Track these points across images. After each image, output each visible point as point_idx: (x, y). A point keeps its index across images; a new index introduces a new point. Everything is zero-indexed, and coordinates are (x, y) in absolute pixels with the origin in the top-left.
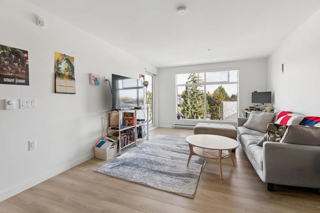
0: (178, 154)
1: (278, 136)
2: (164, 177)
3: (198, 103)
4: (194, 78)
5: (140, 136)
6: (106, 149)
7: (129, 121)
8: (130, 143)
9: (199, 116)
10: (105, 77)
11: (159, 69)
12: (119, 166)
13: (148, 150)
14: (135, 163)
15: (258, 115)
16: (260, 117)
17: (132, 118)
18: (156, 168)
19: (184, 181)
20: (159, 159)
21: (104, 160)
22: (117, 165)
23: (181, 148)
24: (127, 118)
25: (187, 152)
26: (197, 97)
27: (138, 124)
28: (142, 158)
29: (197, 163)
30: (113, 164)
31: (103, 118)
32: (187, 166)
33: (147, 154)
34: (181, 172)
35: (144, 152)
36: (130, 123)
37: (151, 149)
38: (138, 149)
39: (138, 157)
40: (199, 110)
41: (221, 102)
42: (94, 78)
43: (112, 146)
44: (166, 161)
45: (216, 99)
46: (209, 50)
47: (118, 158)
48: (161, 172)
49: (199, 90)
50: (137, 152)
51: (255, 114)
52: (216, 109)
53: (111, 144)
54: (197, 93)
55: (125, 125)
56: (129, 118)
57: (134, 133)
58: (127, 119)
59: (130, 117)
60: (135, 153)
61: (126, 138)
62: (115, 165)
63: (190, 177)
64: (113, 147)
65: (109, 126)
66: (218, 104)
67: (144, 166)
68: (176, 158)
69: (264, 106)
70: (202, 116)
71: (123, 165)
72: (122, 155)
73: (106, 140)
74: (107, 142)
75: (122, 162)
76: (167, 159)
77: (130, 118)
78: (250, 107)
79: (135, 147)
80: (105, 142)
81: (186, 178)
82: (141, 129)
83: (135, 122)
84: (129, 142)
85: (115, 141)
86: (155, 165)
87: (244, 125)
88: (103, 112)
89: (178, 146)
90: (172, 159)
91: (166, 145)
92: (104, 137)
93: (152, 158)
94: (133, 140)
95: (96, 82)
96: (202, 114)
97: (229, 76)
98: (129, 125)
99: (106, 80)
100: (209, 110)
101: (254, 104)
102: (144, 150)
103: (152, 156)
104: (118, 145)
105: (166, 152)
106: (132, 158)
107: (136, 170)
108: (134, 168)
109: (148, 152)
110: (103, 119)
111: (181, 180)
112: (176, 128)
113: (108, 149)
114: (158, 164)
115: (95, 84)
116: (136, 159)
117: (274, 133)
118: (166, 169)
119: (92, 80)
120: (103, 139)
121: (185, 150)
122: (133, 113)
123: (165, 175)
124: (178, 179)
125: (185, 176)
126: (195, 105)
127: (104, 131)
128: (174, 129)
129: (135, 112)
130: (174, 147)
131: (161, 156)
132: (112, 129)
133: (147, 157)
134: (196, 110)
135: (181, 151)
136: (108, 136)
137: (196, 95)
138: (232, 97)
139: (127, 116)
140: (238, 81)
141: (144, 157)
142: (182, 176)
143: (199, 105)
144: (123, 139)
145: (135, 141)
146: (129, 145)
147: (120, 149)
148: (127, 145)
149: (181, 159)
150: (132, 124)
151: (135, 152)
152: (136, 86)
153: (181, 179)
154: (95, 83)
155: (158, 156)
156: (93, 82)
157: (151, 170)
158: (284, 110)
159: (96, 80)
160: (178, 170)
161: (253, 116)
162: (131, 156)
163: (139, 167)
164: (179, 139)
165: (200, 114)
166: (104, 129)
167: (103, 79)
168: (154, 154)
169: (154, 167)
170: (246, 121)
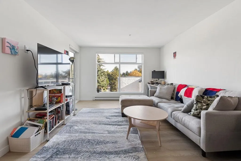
0: (111, 126)
1: (204, 104)
2: (113, 159)
3: (101, 78)
4: (98, 60)
5: (68, 113)
6: (29, 138)
7: (57, 99)
8: (59, 122)
9: (102, 88)
10: (26, 47)
11: (81, 47)
12: (51, 157)
13: (80, 128)
14: (72, 147)
15: (164, 87)
16: (165, 89)
17: (60, 95)
18: (99, 148)
19: (134, 158)
20: (97, 137)
21: (27, 153)
22: (49, 156)
23: (110, 120)
24: (54, 95)
25: (118, 123)
26: (100, 74)
27: (66, 101)
28: (77, 138)
29: (134, 133)
30: (42, 156)
31: (23, 97)
32: (127, 139)
33: (81, 132)
34: (126, 148)
35: (76, 131)
36: (58, 101)
37: (83, 125)
38: (68, 128)
39: (72, 138)
40: (102, 84)
41: (117, 77)
42: (9, 45)
43: (37, 132)
44: (105, 137)
45: (114, 76)
46: (130, 35)
47: (46, 145)
48: (106, 153)
49: (102, 69)
50: (69, 133)
51: (161, 87)
52: (114, 83)
53: (37, 129)
54: (101, 71)
55: (53, 104)
56: (56, 95)
57: (62, 111)
58: (54, 97)
59: (57, 93)
60: (68, 134)
61: (54, 118)
62: (45, 157)
63: (136, 151)
64: (39, 133)
65: (31, 106)
66: (115, 79)
67: (84, 149)
68: (113, 132)
69: (160, 81)
70: (104, 88)
71: (57, 154)
72: (51, 140)
73: (26, 125)
74: (30, 129)
75: (55, 151)
76: (105, 135)
77: (58, 95)
78: (151, 82)
79: (64, 126)
80: (27, 128)
81: (134, 154)
82: (69, 105)
83: (64, 99)
84: (57, 122)
85: (41, 125)
86: (96, 145)
87: (155, 95)
88: (23, 90)
89: (107, 118)
90: (109, 133)
91: (96, 118)
92: (23, 121)
93: (89, 136)
94: (61, 118)
95: (13, 51)
96: (104, 86)
97: (137, 58)
98: (57, 103)
99: (28, 51)
100: (109, 83)
101: (153, 79)
102: (76, 128)
103: (87, 134)
104: (46, 129)
105: (100, 127)
106: (65, 141)
107: (78, 158)
108: (73, 156)
109: (82, 130)
110: (23, 99)
111: (130, 158)
112: (96, 100)
113: (32, 137)
114: (99, 143)
115: (12, 54)
116: (72, 142)
117: (201, 102)
118: (109, 147)
119: (6, 47)
120: (22, 124)
121: (115, 122)
122: (61, 90)
123: (113, 156)
124: (127, 157)
125: (132, 151)
126: (99, 80)
127: (23, 114)
128: (94, 102)
129: (64, 88)
130: (105, 120)
131: (97, 132)
132: (36, 110)
133: (82, 136)
134: (100, 84)
135: (113, 123)
136: (30, 120)
137: (100, 72)
138: (123, 74)
139: (52, 93)
140: (143, 63)
141: (80, 137)
142: (129, 153)
143: (102, 80)
144: (51, 120)
145: (63, 119)
146: (57, 125)
147: (49, 132)
148: (55, 125)
149: (117, 132)
150: (60, 102)
151: (66, 133)
152: (55, 62)
153: (130, 156)
154: (11, 52)
155: (94, 133)
156: (8, 50)
157: (95, 152)
158: (180, 84)
159: (13, 48)
160: (122, 146)
161: (160, 88)
162: (64, 140)
163: (79, 153)
164: (104, 111)
165: (102, 87)
166: (23, 111)
167: (24, 49)
168: (88, 131)
169: (96, 148)
170: (155, 92)
